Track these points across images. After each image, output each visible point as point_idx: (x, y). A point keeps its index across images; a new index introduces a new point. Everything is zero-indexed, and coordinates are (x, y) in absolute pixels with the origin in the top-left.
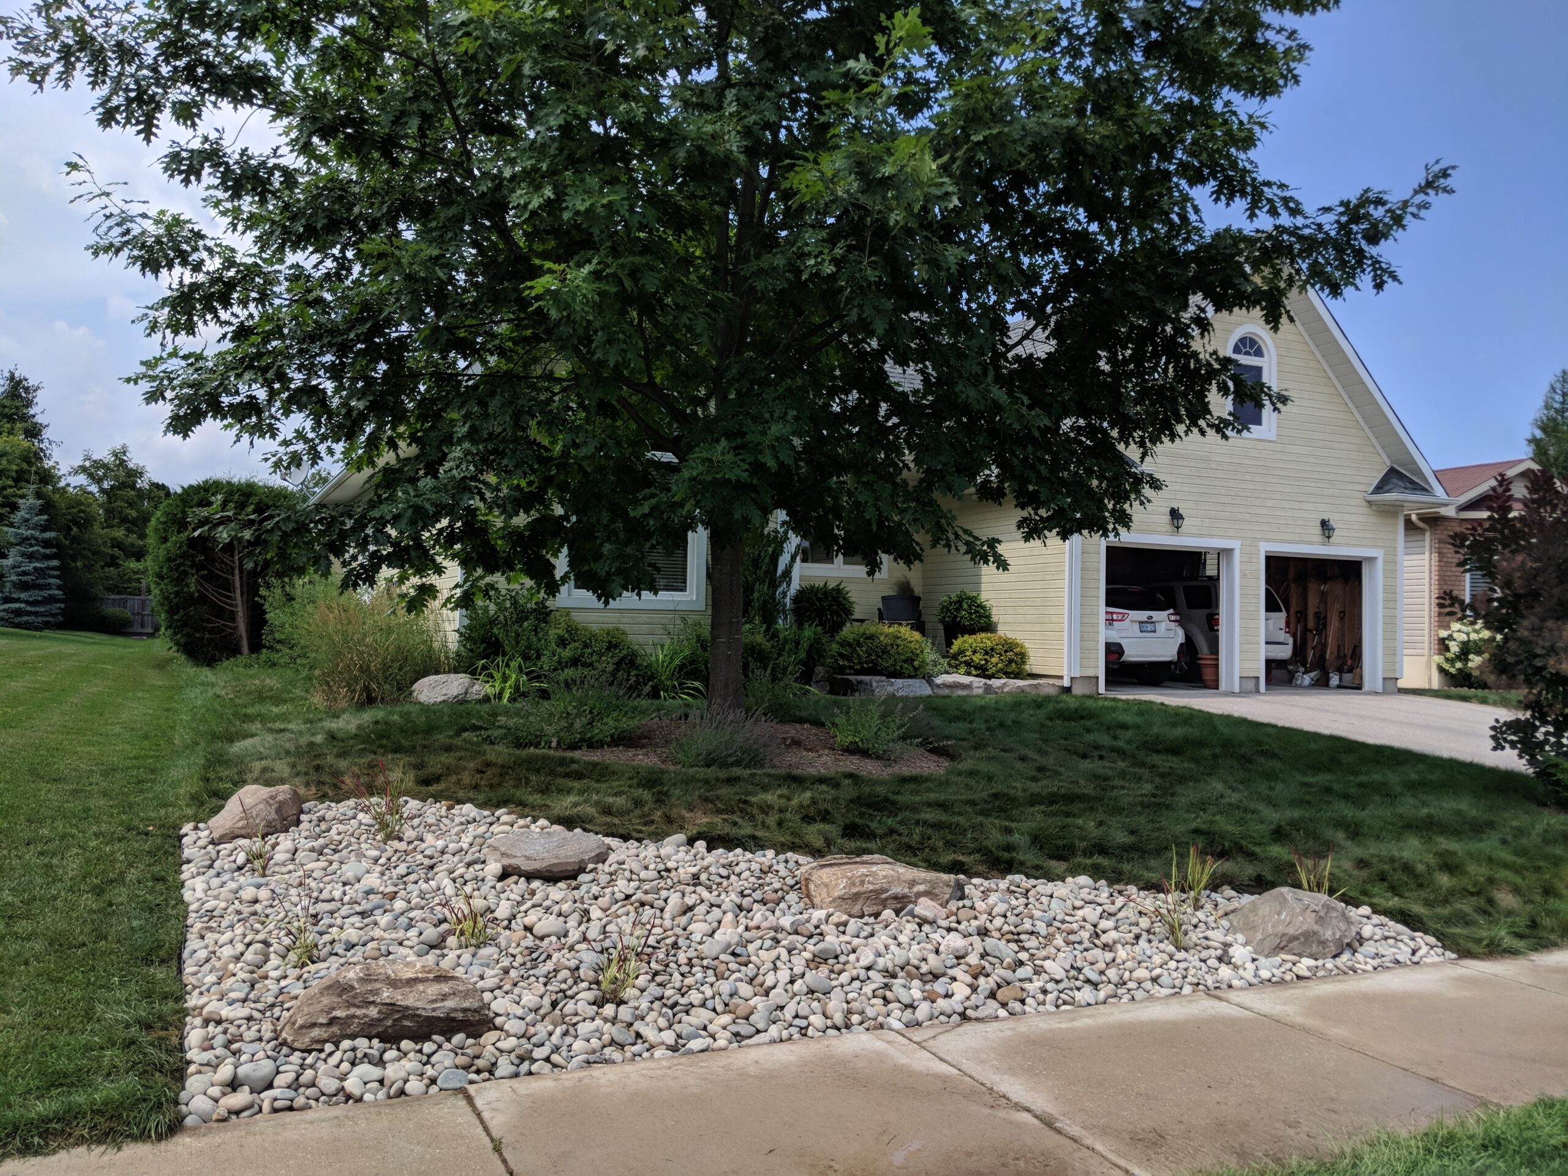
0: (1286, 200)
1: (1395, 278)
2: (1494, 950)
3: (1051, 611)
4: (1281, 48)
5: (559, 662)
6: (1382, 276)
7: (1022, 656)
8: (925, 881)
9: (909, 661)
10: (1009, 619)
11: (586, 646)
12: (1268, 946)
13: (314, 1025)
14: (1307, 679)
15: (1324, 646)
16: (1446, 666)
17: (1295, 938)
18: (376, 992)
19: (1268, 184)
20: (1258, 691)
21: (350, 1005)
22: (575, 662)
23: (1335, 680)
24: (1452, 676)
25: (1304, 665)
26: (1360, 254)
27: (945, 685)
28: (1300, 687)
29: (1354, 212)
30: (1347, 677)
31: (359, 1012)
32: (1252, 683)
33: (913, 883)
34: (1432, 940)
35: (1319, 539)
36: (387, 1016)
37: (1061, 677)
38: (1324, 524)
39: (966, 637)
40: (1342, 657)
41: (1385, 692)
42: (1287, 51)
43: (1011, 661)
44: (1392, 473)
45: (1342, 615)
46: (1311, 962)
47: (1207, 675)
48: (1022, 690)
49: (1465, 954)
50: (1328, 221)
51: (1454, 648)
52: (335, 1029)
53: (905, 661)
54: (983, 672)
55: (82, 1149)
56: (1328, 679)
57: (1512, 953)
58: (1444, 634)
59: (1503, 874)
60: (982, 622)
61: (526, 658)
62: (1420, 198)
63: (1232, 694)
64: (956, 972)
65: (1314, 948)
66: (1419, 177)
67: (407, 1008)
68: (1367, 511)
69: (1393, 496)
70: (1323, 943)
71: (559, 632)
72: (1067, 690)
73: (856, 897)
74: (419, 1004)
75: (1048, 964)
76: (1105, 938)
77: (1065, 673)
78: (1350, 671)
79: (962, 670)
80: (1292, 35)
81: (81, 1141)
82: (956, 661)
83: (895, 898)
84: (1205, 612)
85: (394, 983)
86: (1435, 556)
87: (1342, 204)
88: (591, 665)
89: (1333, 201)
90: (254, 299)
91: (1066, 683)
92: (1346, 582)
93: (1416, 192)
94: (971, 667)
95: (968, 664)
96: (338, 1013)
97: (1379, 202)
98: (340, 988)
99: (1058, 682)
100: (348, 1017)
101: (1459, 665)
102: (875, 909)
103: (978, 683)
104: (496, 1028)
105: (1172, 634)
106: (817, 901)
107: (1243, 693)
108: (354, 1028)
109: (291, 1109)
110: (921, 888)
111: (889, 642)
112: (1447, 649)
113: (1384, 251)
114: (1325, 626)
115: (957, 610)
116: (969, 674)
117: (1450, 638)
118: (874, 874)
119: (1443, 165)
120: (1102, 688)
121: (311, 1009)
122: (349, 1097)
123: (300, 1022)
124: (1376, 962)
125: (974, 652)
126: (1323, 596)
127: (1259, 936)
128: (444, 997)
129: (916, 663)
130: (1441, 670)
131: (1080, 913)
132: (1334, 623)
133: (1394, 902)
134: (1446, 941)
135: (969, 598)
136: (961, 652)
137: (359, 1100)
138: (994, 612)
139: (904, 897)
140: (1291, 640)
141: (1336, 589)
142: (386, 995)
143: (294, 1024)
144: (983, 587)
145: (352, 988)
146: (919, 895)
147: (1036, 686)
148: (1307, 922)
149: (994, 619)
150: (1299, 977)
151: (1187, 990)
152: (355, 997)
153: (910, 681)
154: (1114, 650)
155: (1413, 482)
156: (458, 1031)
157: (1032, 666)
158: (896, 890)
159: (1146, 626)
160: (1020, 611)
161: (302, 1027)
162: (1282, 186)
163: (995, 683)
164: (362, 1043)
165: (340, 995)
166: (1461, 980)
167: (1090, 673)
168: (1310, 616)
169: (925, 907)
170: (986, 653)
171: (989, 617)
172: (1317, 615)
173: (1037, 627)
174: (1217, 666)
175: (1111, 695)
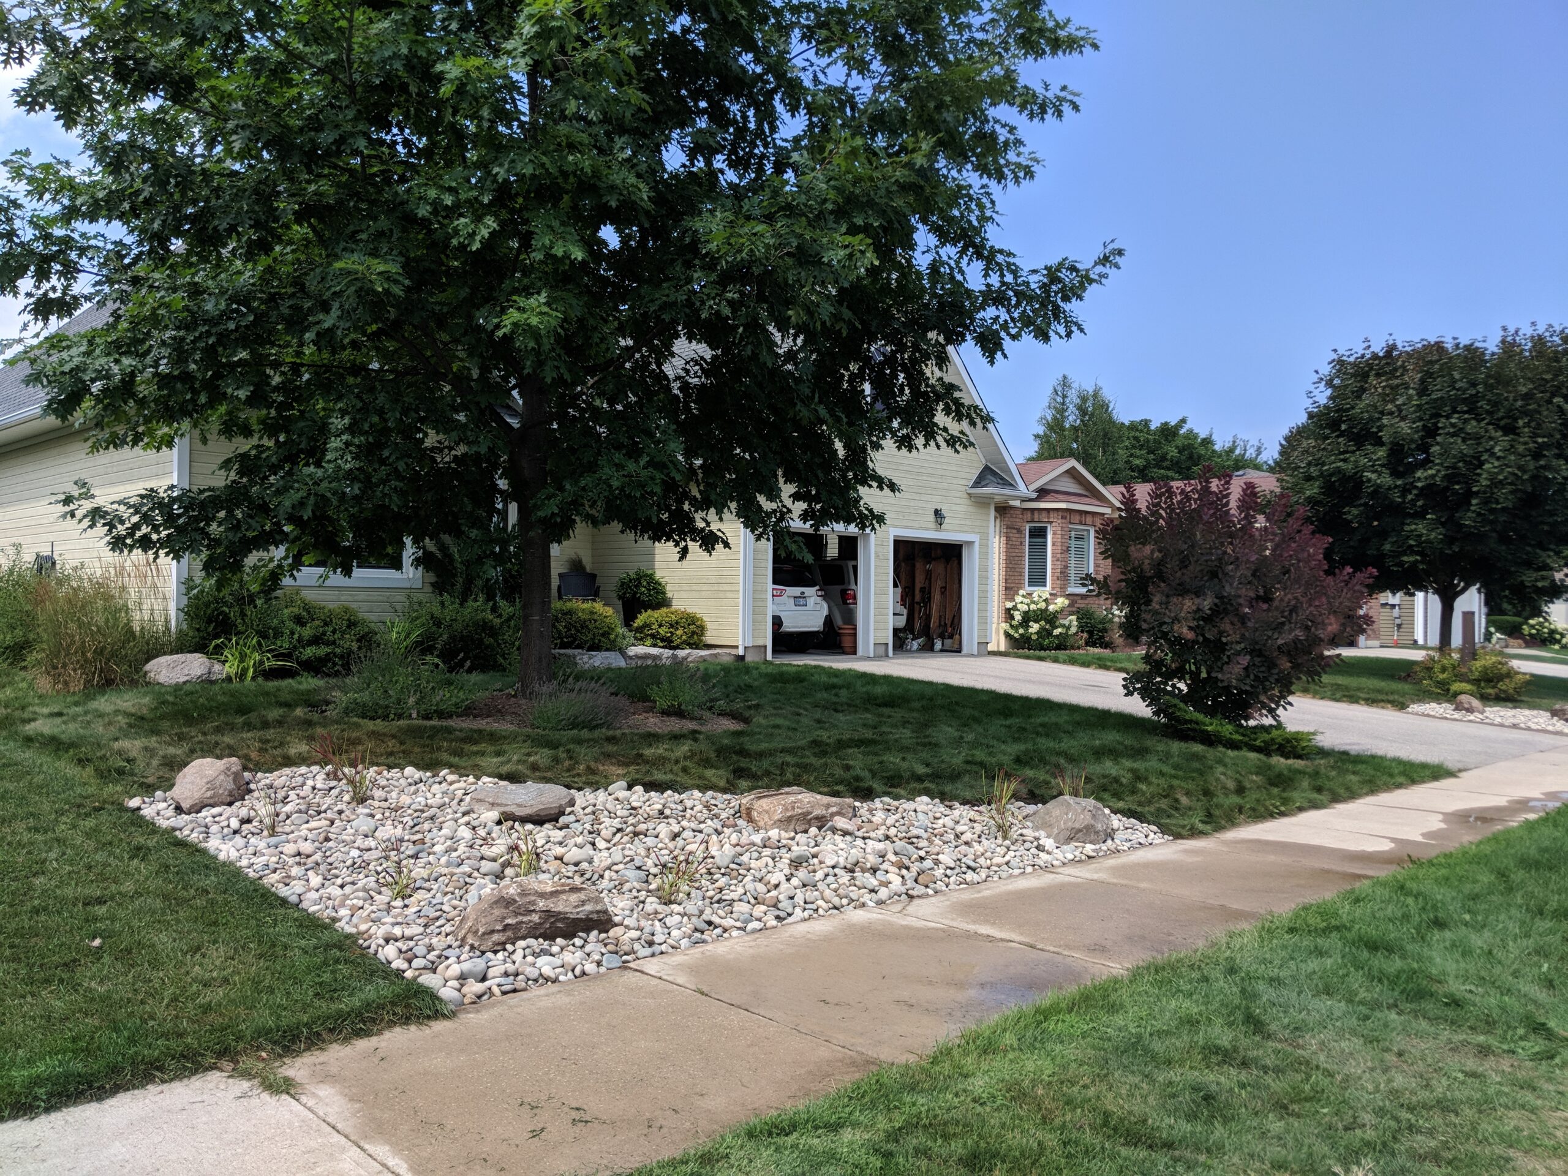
0: (1009, 264)
1: (1082, 330)
2: (1194, 833)
3: (725, 587)
4: (1002, 139)
5: (299, 640)
6: (1072, 327)
7: (702, 628)
8: (836, 804)
9: (605, 634)
10: (684, 595)
11: (326, 624)
12: (1062, 837)
13: (492, 932)
14: (915, 645)
15: (928, 617)
16: (1012, 632)
17: (1080, 831)
18: (533, 903)
19: (1001, 251)
20: (887, 656)
21: (516, 914)
22: (316, 641)
23: (938, 645)
24: (1016, 640)
25: (912, 633)
26: (1057, 308)
27: (637, 657)
28: (910, 651)
29: (1052, 275)
30: (948, 642)
31: (525, 919)
32: (883, 648)
33: (828, 806)
34: (1154, 828)
35: (932, 525)
36: (546, 920)
37: (736, 647)
38: (937, 513)
39: (649, 612)
40: (942, 626)
41: (979, 655)
42: (1006, 143)
43: (693, 633)
44: (987, 469)
45: (944, 590)
46: (1093, 847)
47: (847, 642)
48: (704, 660)
49: (1178, 836)
50: (1035, 281)
51: (1018, 616)
52: (509, 933)
53: (603, 635)
54: (668, 643)
55: (397, 1030)
56: (933, 645)
57: (1202, 834)
58: (1009, 605)
59: (1175, 782)
60: (658, 598)
61: (263, 635)
62: (1099, 269)
63: (868, 658)
64: (885, 866)
65: (1092, 837)
66: (1098, 252)
67: (559, 913)
68: (967, 502)
69: (989, 490)
70: (1097, 833)
71: (296, 610)
72: (741, 658)
73: (789, 819)
74: (568, 910)
75: (941, 857)
76: (964, 838)
77: (740, 643)
78: (951, 637)
79: (649, 642)
80: (1012, 130)
81: (391, 1024)
82: (642, 634)
83: (817, 818)
84: (839, 587)
85: (542, 895)
86: (1003, 539)
87: (1046, 268)
88: (334, 642)
89: (1040, 265)
90: (57, 271)
91: (741, 652)
92: (947, 561)
93: (1096, 264)
94: (657, 639)
95: (653, 636)
96: (509, 921)
97: (1073, 269)
98: (506, 902)
99: (733, 652)
100: (517, 923)
101: (1021, 631)
102: (804, 827)
103: (667, 653)
104: (616, 925)
105: (818, 607)
106: (761, 824)
107: (877, 658)
108: (523, 932)
109: (515, 991)
110: (834, 809)
111: (587, 617)
112: (1012, 618)
113: (1073, 307)
114: (929, 599)
115: (637, 586)
116: (654, 646)
117: (1015, 608)
118: (800, 801)
119: (1116, 246)
120: (769, 657)
121: (488, 919)
122: (547, 979)
123: (481, 930)
124: (1128, 844)
125: (660, 626)
126: (928, 574)
127: (1056, 831)
128: (583, 903)
129: (612, 637)
130: (1007, 635)
131: (941, 822)
132: (937, 597)
133: (1121, 805)
134: (1164, 830)
135: (646, 575)
136: (647, 625)
137: (555, 981)
138: (668, 588)
139: (823, 817)
140: (905, 612)
141: (938, 568)
142: (541, 904)
143: (476, 932)
144: (657, 565)
145: (515, 901)
146: (833, 815)
147: (715, 655)
148: (1085, 819)
149: (669, 595)
150: (1089, 857)
151: (1029, 869)
152: (519, 907)
153: (607, 654)
154: (777, 622)
155: (1002, 479)
156: (592, 929)
157: (710, 638)
158: (818, 812)
159: (800, 600)
160: (695, 587)
161: (484, 934)
162: (1010, 254)
163: (681, 653)
164: (531, 941)
165: (507, 907)
166: (1186, 851)
167: (760, 642)
168: (917, 592)
169: (841, 822)
170: (672, 626)
171: (664, 593)
172: (922, 590)
173: (712, 602)
174: (855, 635)
175: (778, 661)
